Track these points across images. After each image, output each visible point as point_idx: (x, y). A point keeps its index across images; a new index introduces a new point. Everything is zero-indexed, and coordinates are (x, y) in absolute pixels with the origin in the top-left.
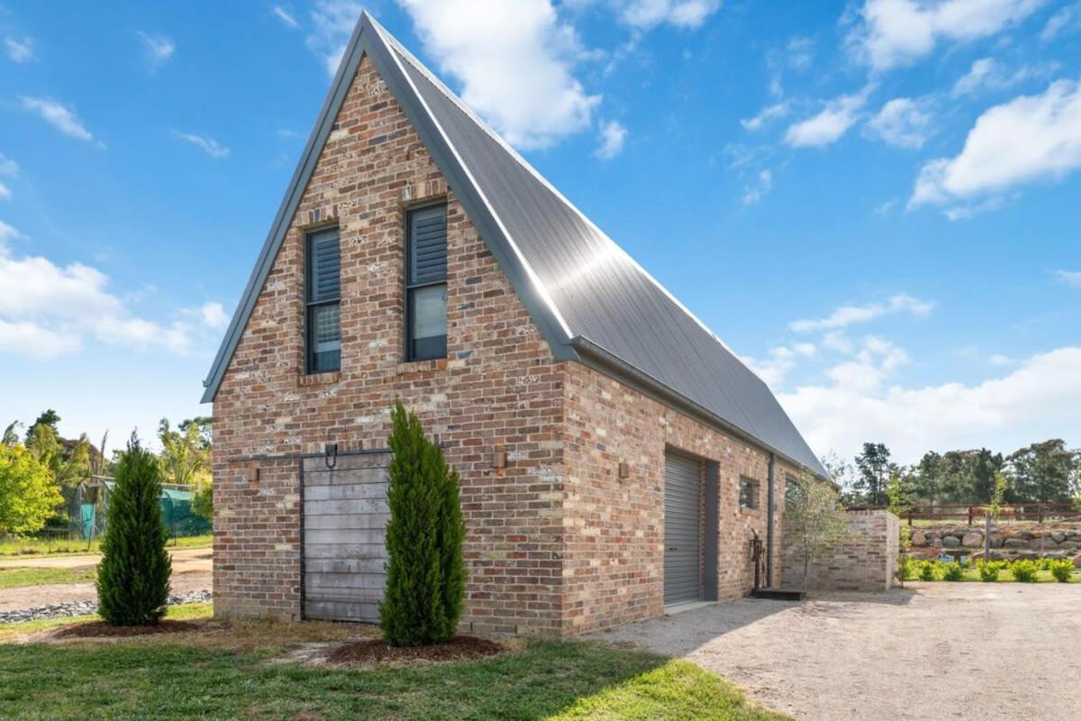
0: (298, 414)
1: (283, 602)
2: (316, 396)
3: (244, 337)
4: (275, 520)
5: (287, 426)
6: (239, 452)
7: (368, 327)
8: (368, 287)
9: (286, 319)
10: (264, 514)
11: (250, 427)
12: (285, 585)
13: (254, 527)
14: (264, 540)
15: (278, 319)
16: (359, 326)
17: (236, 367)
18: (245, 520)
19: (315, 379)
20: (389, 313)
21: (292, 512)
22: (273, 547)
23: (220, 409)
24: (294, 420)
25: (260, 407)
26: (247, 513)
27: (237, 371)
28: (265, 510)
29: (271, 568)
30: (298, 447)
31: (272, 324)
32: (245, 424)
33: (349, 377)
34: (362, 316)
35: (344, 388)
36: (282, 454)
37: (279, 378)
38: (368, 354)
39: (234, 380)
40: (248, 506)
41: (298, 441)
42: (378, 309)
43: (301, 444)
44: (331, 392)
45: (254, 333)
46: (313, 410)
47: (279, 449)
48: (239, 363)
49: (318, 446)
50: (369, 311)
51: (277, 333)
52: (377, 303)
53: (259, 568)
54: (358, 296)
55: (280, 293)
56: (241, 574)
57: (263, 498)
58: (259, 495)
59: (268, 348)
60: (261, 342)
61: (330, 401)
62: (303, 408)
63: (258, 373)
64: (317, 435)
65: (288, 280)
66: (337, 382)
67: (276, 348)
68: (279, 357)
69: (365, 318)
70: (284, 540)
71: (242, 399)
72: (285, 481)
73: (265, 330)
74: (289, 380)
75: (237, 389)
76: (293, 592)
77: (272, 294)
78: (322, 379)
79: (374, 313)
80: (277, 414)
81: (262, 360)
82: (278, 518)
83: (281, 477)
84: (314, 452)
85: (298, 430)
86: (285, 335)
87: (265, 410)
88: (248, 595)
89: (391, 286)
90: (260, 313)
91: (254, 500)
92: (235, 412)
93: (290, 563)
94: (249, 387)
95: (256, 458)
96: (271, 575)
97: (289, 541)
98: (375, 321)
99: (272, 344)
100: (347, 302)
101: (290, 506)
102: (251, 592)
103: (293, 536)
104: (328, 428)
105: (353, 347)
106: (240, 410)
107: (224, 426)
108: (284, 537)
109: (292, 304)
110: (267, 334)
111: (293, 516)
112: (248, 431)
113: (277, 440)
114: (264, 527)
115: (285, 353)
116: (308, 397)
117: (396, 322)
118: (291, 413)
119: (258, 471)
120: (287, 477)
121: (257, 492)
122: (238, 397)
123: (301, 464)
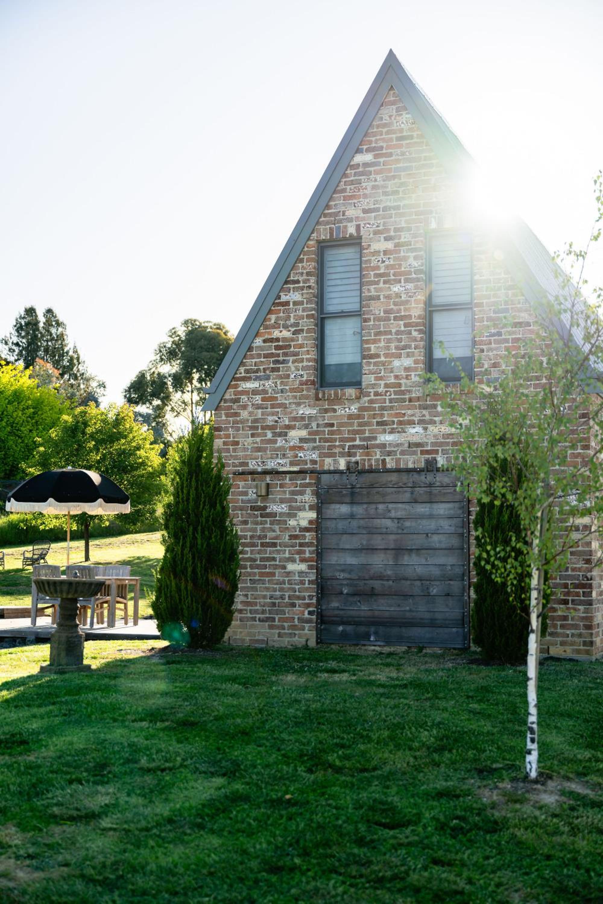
0: (315, 428)
1: (296, 626)
2: (335, 411)
3: (254, 345)
4: (287, 537)
5: (301, 440)
6: (247, 464)
7: (393, 345)
8: (392, 307)
9: (302, 330)
10: (274, 531)
11: (258, 439)
12: (297, 608)
13: (262, 545)
14: (274, 559)
15: (293, 329)
16: (382, 344)
17: (243, 375)
18: (252, 537)
19: (336, 394)
20: (415, 334)
21: (307, 530)
22: (284, 567)
23: (224, 418)
24: (310, 434)
25: (270, 418)
26: (255, 530)
27: (244, 379)
28: (277, 527)
29: (281, 590)
30: (314, 462)
31: (286, 334)
32: (253, 435)
33: (372, 394)
34: (386, 334)
35: (367, 405)
36: (296, 469)
37: (292, 390)
38: (392, 372)
39: (240, 389)
40: (257, 523)
41: (315, 456)
42: (403, 328)
43: (318, 459)
44: (352, 407)
45: (265, 341)
46: (332, 425)
47: (292, 464)
48: (247, 371)
49: (336, 462)
50: (394, 331)
51: (292, 343)
52: (402, 323)
53: (267, 589)
54: (382, 314)
55: (295, 303)
56: (246, 596)
57: (273, 515)
58: (268, 511)
59: (281, 358)
60: (274, 351)
61: (350, 417)
62: (321, 422)
63: (269, 384)
64: (337, 450)
65: (305, 291)
66: (358, 398)
67: (291, 359)
68: (293, 369)
69: (390, 337)
70: (298, 560)
71: (250, 409)
72: (299, 498)
73: (277, 340)
74: (305, 392)
75: (244, 398)
76: (306, 615)
77: (287, 303)
78: (344, 394)
79: (398, 333)
80: (289, 427)
81: (273, 370)
82: (290, 536)
83: (293, 493)
84: (332, 468)
85: (315, 445)
86: (301, 346)
87: (276, 421)
88: (254, 619)
89: (417, 308)
90: (273, 321)
91: (262, 516)
92: (242, 422)
93: (304, 584)
94: (258, 397)
95: (266, 472)
96: (282, 597)
97: (303, 560)
98: (400, 340)
99: (285, 354)
100: (370, 319)
101: (304, 523)
102: (258, 616)
103: (307, 555)
104: (348, 444)
105: (375, 364)
106: (248, 420)
107: (228, 436)
108: (297, 556)
109: (308, 316)
110: (281, 343)
111: (307, 534)
112: (257, 443)
113: (290, 454)
114: (274, 545)
115: (300, 365)
116: (326, 411)
117: (422, 343)
118: (306, 427)
119: (268, 485)
120: (302, 493)
121: (265, 508)
122: (245, 407)
123: (319, 480)
